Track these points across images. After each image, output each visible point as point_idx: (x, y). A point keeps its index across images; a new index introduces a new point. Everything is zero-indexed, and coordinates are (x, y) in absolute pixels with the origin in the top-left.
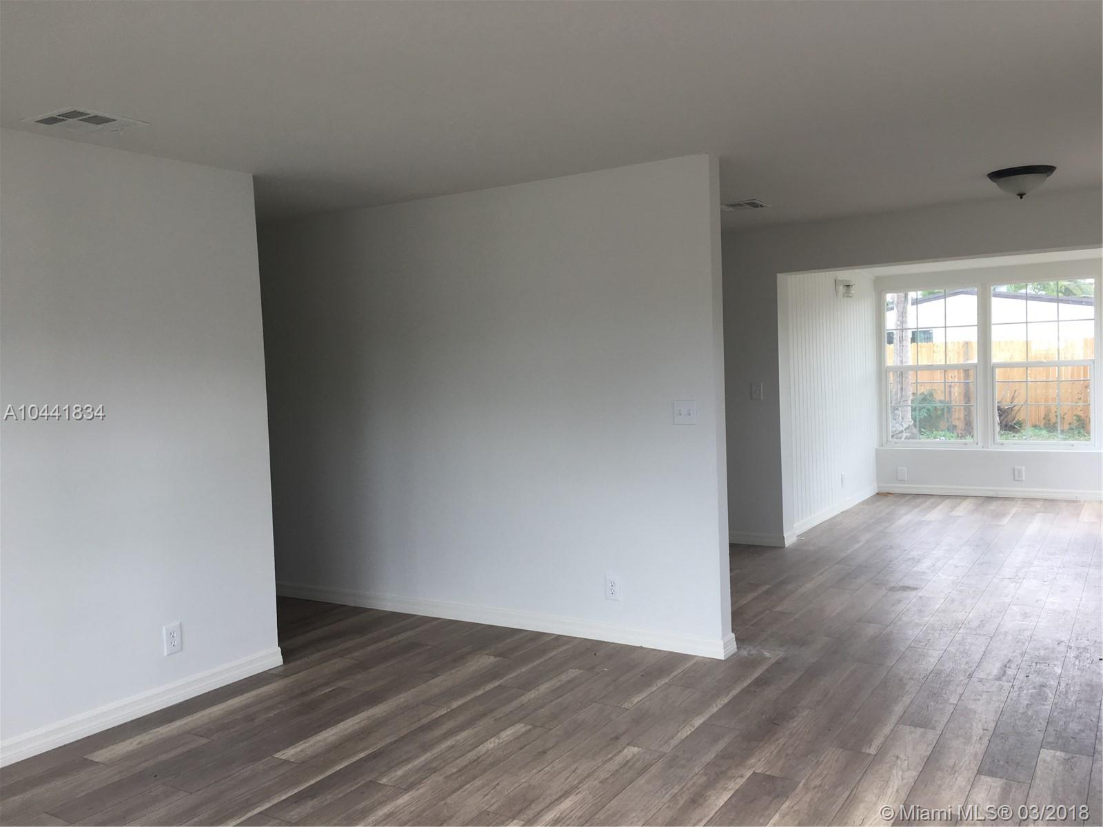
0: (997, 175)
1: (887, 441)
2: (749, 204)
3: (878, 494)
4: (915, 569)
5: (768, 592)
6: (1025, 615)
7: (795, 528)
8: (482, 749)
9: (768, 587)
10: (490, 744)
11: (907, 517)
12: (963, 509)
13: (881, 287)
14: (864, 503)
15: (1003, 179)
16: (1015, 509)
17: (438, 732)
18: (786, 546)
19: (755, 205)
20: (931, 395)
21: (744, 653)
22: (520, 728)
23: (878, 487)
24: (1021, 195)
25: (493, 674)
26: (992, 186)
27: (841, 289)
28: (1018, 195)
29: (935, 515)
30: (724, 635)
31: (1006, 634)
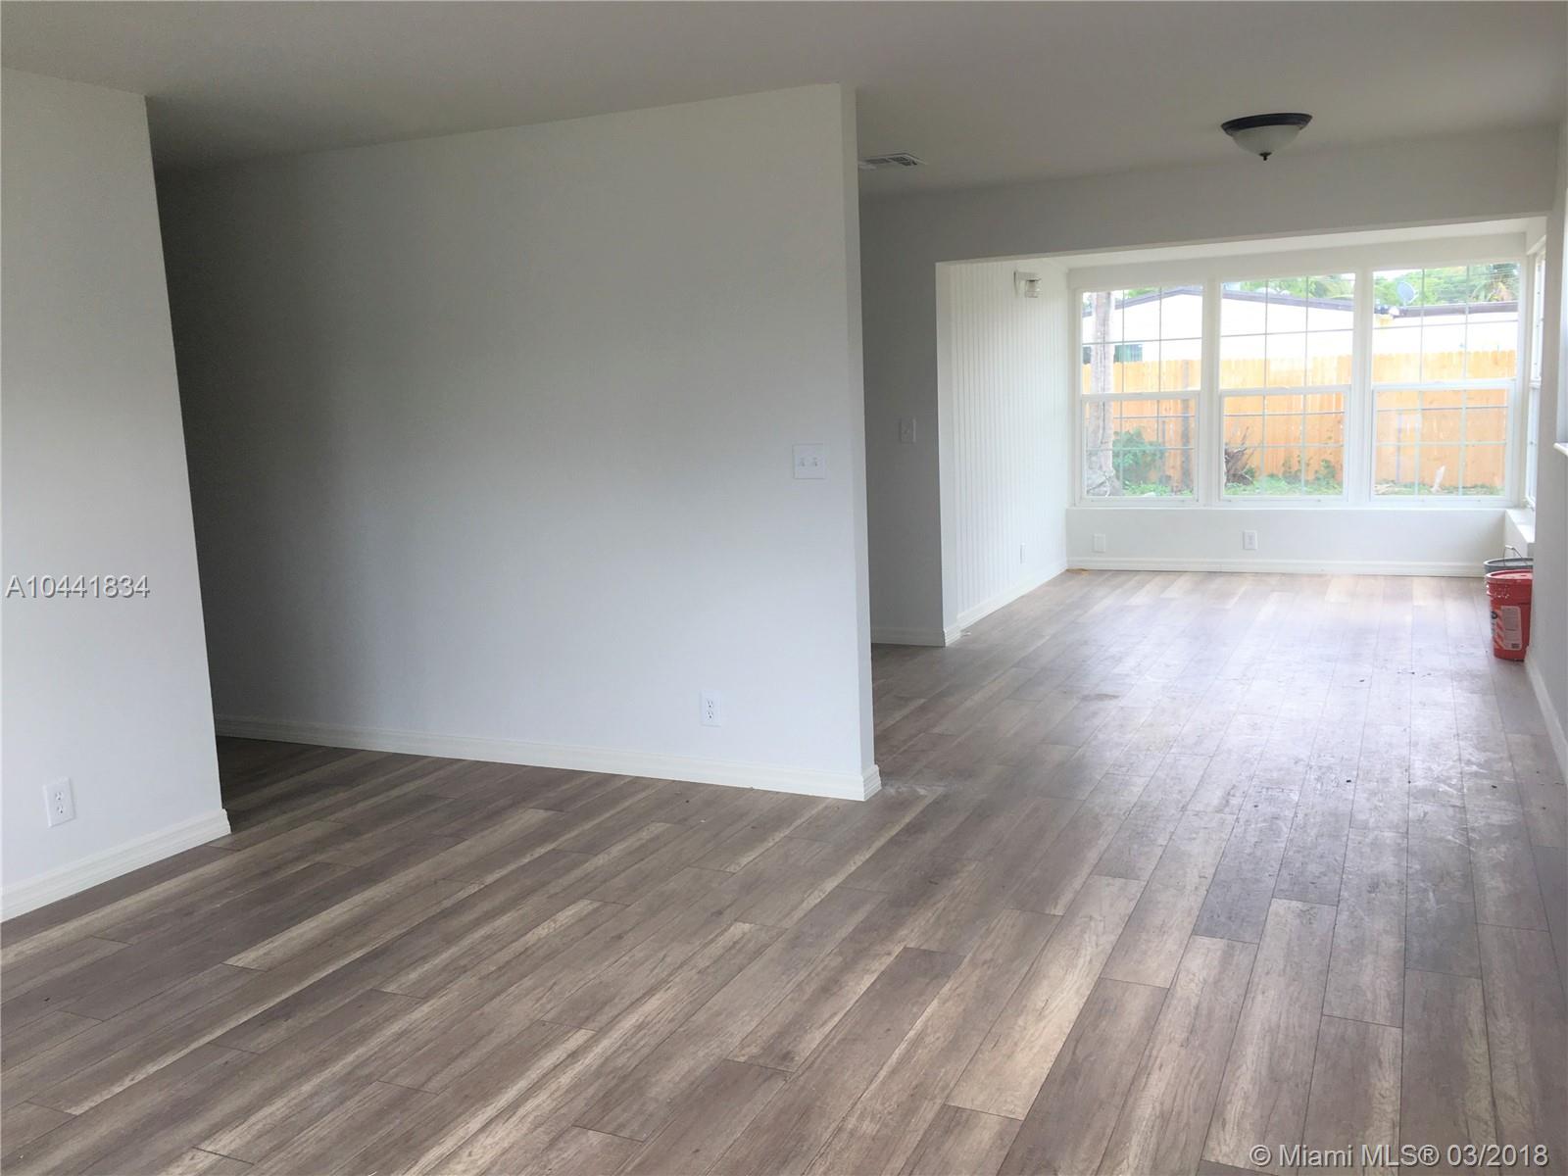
0: (1235, 126)
1: (1081, 498)
2: (894, 159)
3: (1067, 570)
4: (1116, 671)
5: (923, 709)
6: (1255, 727)
7: (959, 620)
8: (531, 937)
9: (922, 701)
10: (542, 931)
11: (1105, 601)
12: (1177, 590)
13: (1076, 283)
14: (1050, 583)
15: (1240, 133)
16: (1244, 587)
17: (468, 917)
18: (947, 645)
19: (904, 162)
20: (1139, 435)
21: (892, 791)
22: (583, 907)
23: (1068, 561)
24: (1265, 156)
25: (543, 834)
26: (1226, 140)
27: (1023, 285)
28: (1262, 155)
29: (1142, 598)
30: (864, 768)
31: (1229, 751)
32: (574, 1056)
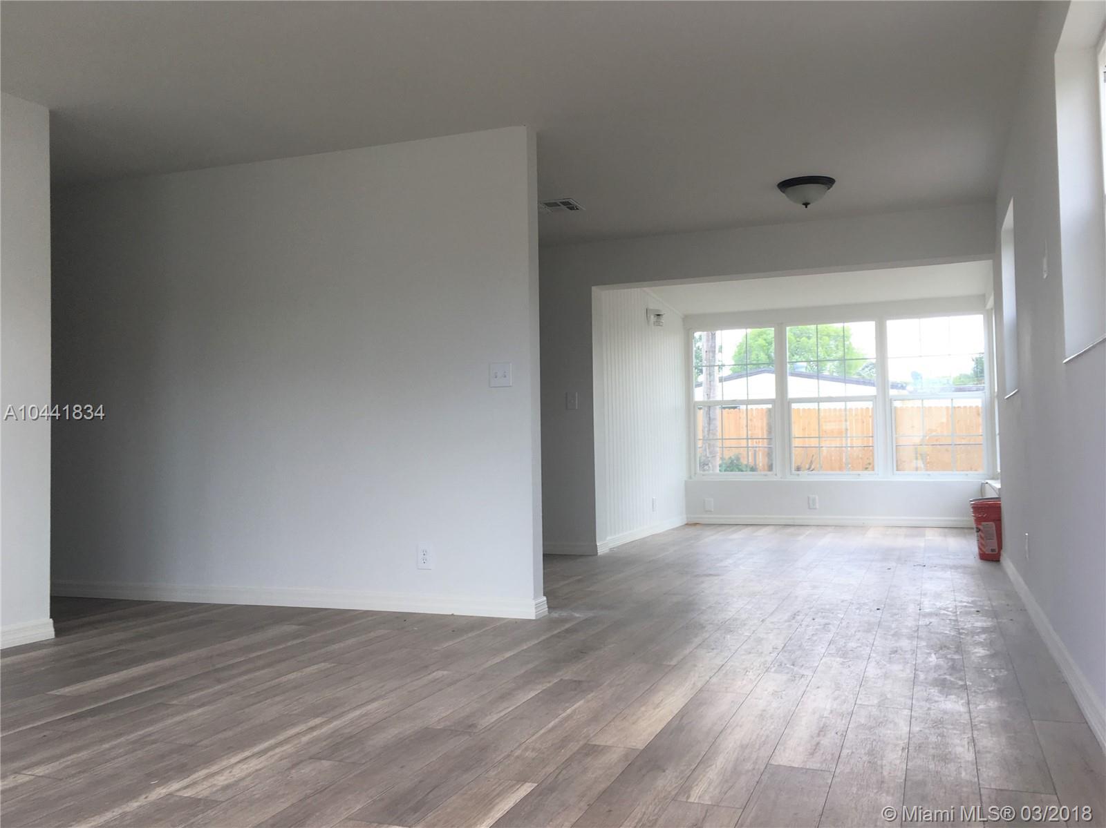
0: (786, 185)
1: (695, 474)
2: (564, 203)
3: (687, 524)
4: (718, 565)
5: (579, 581)
6: (814, 587)
7: (608, 540)
8: (283, 679)
9: (580, 577)
10: (292, 676)
11: (711, 542)
12: (762, 532)
14: (673, 529)
15: (790, 189)
16: (808, 531)
17: (235, 672)
18: (599, 554)
21: (555, 615)
22: (323, 666)
23: (687, 518)
24: (806, 204)
25: (295, 636)
27: (653, 318)
28: (804, 204)
29: (739, 535)
30: (535, 597)
31: (796, 597)
32: (312, 729)
